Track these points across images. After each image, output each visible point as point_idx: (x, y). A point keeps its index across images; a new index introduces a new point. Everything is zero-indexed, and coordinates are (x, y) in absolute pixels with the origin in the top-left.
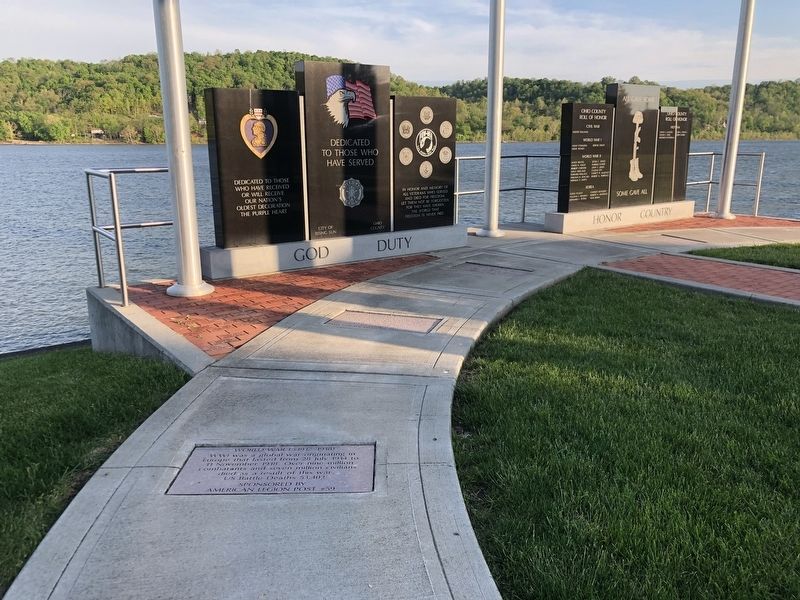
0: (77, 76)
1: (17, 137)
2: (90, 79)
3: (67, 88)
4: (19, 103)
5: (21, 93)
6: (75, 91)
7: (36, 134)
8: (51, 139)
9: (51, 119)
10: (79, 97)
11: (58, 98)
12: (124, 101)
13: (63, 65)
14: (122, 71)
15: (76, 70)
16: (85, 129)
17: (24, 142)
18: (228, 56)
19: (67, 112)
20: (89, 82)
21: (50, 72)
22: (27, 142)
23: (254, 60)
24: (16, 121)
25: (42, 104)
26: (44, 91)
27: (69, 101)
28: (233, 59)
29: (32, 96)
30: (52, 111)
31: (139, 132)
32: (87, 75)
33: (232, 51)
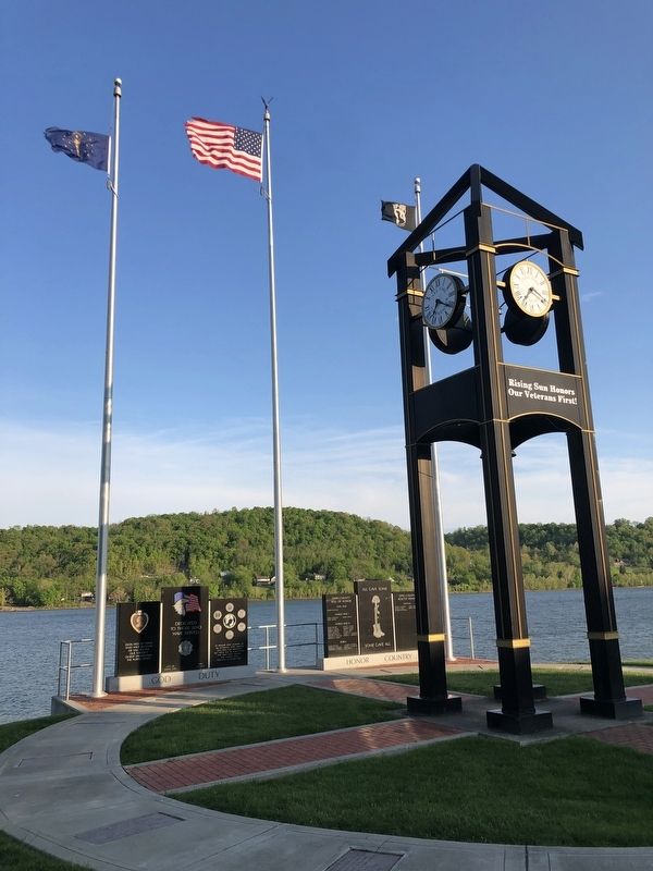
0: (77, 540)
1: (7, 604)
2: (89, 543)
3: (65, 552)
4: (17, 570)
5: (21, 560)
6: (72, 555)
7: (27, 599)
8: (41, 604)
9: (45, 584)
10: (75, 561)
11: (54, 563)
12: (118, 563)
13: (66, 530)
14: (121, 533)
15: (76, 534)
16: (76, 592)
17: (13, 609)
18: (225, 514)
19: (61, 576)
20: (87, 546)
21: (52, 538)
22: (18, 609)
23: (250, 516)
24: (11, 588)
25: (39, 570)
26: (43, 556)
27: (65, 565)
28: (228, 516)
29: (30, 561)
30: (47, 576)
31: (129, 594)
32: (86, 539)
33: (229, 509)
